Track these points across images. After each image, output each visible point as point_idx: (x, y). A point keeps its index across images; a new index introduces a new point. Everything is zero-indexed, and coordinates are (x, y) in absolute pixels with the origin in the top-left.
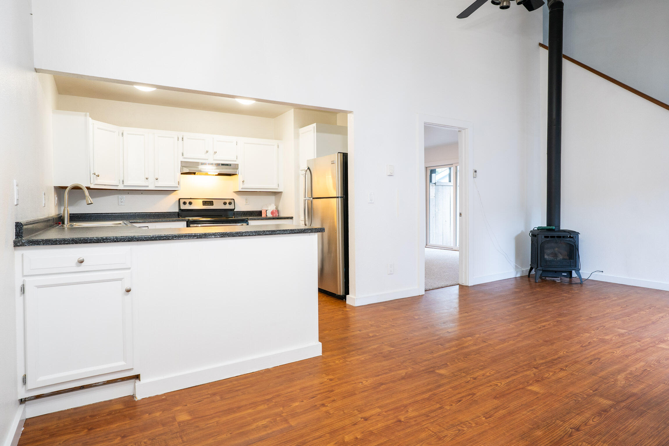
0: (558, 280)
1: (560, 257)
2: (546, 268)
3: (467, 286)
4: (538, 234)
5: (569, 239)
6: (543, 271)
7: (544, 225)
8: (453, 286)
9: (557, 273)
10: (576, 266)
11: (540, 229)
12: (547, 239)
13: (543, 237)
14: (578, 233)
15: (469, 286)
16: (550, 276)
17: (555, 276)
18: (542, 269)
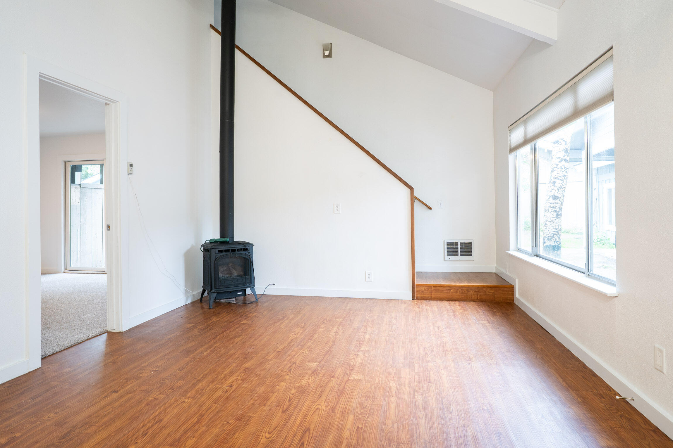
0: (233, 301)
1: (235, 273)
2: (221, 289)
3: (120, 332)
4: (211, 249)
5: (244, 252)
6: (218, 293)
7: (217, 236)
8: (97, 336)
9: (232, 294)
10: (251, 283)
11: (213, 242)
12: (222, 254)
13: (217, 252)
14: (252, 245)
15: (123, 331)
16: (225, 298)
17: (230, 297)
18: (217, 291)
